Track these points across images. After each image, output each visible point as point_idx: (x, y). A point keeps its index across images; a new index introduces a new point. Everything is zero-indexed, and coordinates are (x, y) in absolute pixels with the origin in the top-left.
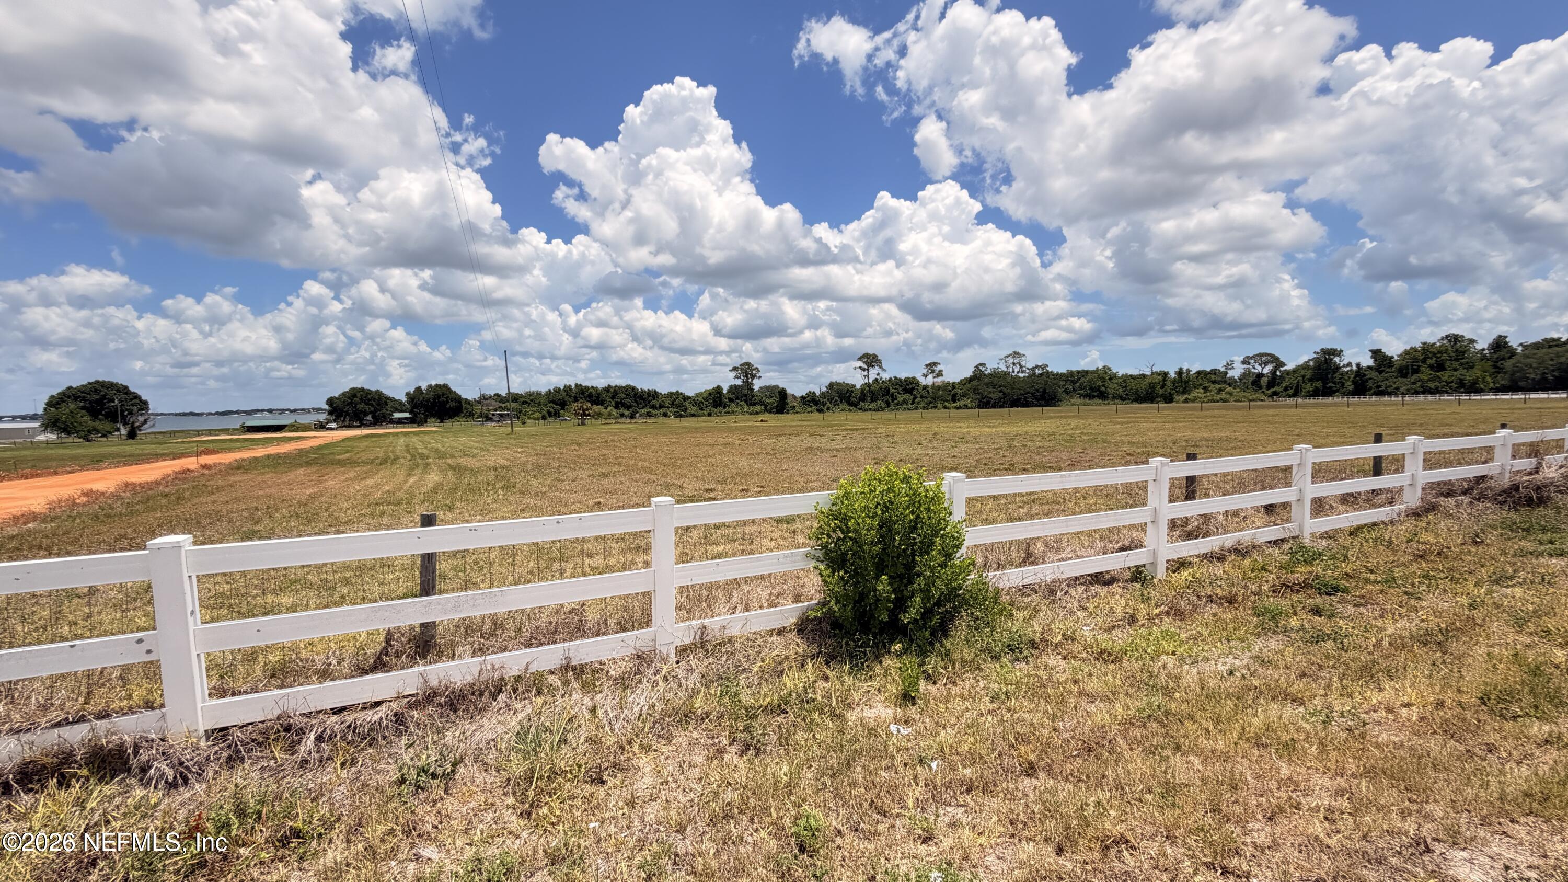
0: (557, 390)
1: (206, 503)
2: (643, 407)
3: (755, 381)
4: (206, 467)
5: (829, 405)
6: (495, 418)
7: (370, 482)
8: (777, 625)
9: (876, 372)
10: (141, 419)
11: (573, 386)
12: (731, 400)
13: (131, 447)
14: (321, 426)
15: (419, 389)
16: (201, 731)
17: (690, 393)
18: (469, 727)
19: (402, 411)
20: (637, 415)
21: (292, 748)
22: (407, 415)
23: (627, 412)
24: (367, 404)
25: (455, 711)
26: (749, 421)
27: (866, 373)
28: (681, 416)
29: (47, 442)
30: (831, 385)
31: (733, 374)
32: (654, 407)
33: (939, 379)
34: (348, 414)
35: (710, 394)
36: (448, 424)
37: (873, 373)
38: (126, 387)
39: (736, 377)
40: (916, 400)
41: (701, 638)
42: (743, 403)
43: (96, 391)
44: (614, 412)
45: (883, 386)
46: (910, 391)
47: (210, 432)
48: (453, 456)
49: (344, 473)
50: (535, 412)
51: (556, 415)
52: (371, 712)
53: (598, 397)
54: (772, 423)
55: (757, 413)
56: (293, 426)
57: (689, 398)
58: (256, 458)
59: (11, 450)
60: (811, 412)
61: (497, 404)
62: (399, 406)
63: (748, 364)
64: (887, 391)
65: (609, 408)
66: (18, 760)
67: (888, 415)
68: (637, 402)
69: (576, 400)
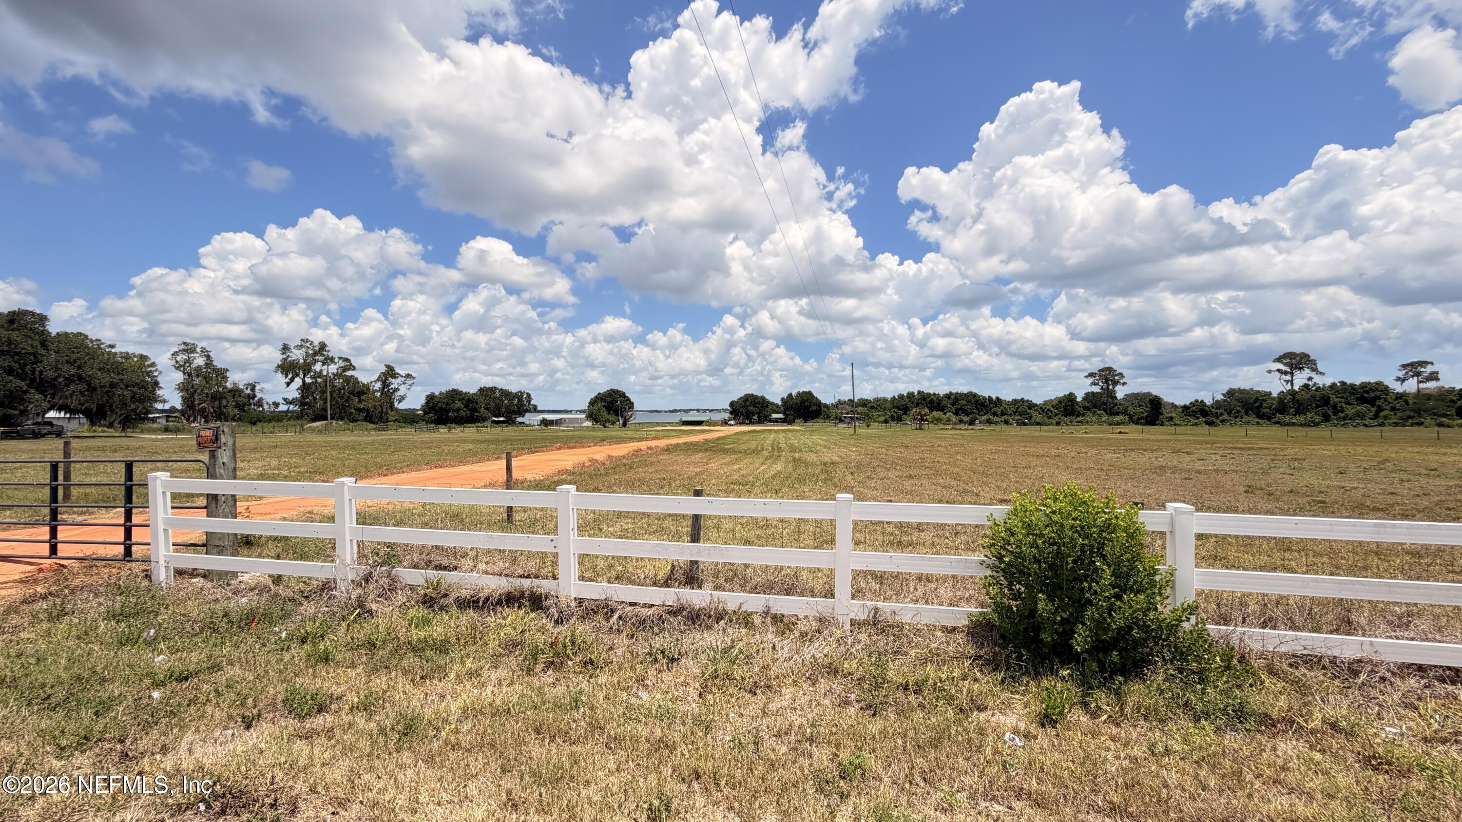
0: (901, 397)
1: (641, 472)
2: (985, 414)
3: (1118, 388)
4: (650, 448)
5: (1225, 417)
6: (847, 420)
7: (736, 467)
8: (950, 624)
9: (1308, 376)
10: (630, 414)
11: (916, 393)
12: (1086, 408)
13: (624, 433)
14: (725, 423)
15: (790, 395)
16: (573, 598)
17: (1038, 400)
18: (698, 636)
19: (778, 413)
20: (977, 422)
21: (608, 619)
22: (781, 416)
23: (966, 419)
24: (755, 407)
25: (694, 624)
26: (1103, 432)
27: (1288, 378)
28: (1024, 424)
29: (587, 427)
30: (1231, 393)
31: (1090, 380)
32: (995, 414)
33: (1432, 385)
34: (742, 414)
35: (1060, 402)
36: (809, 424)
37: (1300, 379)
38: (624, 393)
39: (1094, 384)
40: (1382, 414)
41: (874, 616)
42: (1102, 412)
43: (610, 395)
44: (954, 419)
45: (1318, 394)
46: (1372, 402)
47: (664, 424)
48: (801, 451)
49: (723, 458)
50: (880, 416)
51: (899, 419)
52: (647, 610)
53: (939, 404)
54: (1135, 436)
55: (1118, 424)
56: (707, 421)
57: (1036, 405)
58: (678, 444)
59: (572, 431)
60: (1196, 424)
61: (849, 408)
62: (776, 409)
63: (1110, 369)
64: (1326, 400)
65: (948, 414)
66: (506, 590)
67: (1324, 431)
68: (978, 409)
69: (918, 405)
